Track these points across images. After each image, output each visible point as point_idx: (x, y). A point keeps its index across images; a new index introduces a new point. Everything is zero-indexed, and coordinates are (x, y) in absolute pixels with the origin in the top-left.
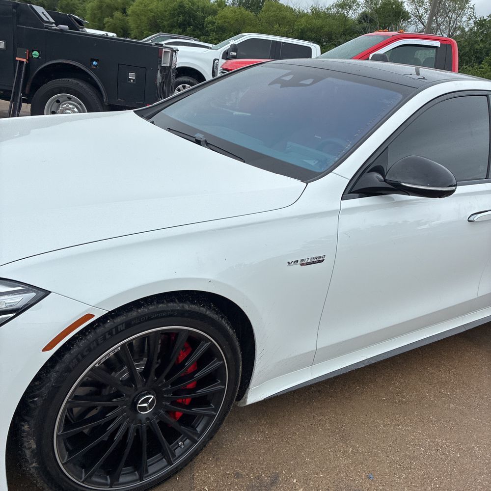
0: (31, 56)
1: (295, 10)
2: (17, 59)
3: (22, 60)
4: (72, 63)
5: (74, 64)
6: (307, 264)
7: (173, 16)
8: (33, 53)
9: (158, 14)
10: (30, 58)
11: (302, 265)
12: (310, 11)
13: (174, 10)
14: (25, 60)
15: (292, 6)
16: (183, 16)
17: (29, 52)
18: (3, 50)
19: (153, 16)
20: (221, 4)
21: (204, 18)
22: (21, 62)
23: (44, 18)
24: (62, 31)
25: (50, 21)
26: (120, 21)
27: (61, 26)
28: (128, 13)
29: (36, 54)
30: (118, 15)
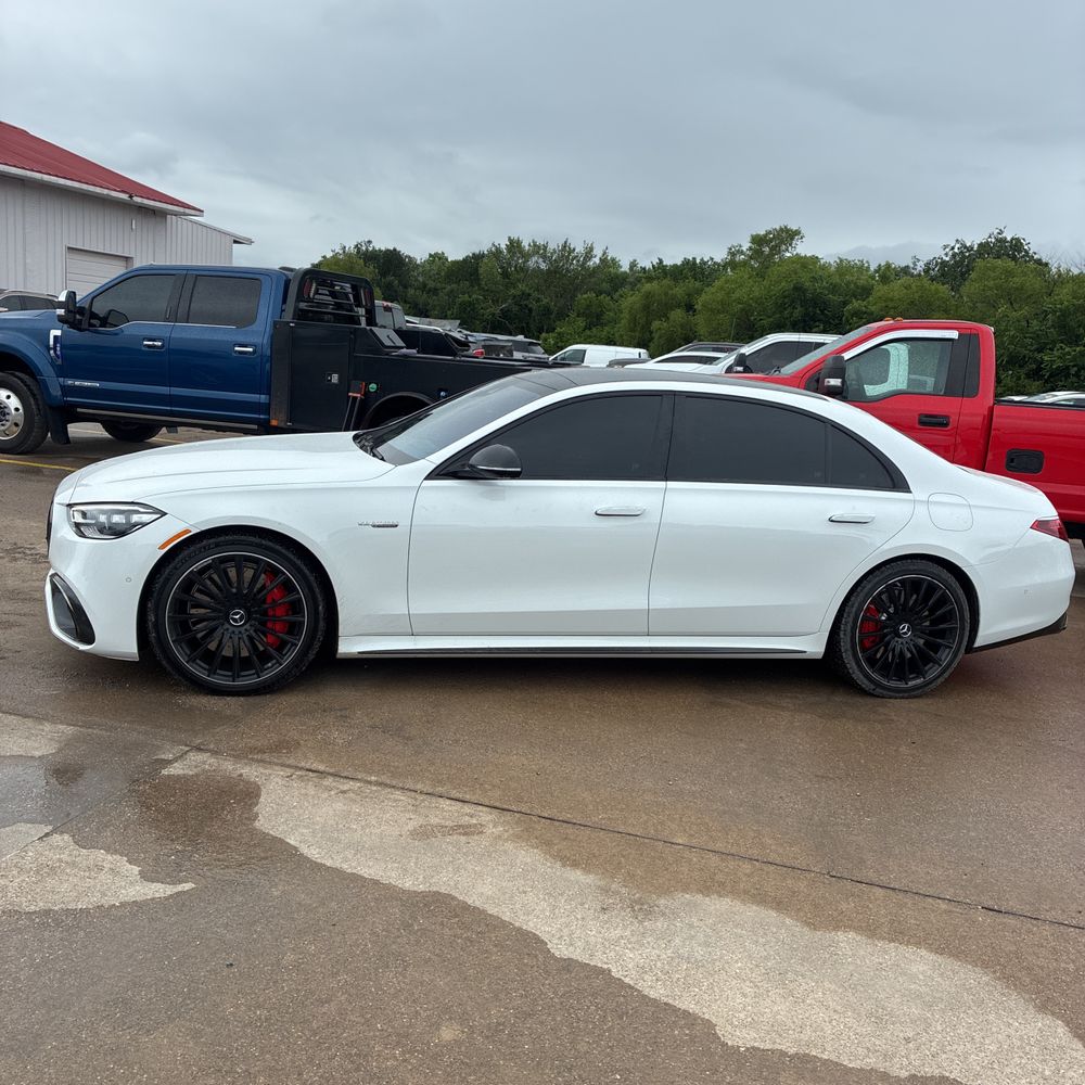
0: (367, 390)
2: (350, 394)
3: (355, 395)
6: (378, 526)
7: (781, 307)
8: (370, 386)
9: (751, 306)
10: (367, 393)
11: (374, 526)
13: (785, 295)
14: (359, 395)
16: (801, 306)
17: (367, 386)
18: (334, 384)
19: (743, 310)
20: (887, 274)
21: (845, 304)
22: (355, 398)
23: (387, 343)
24: (405, 356)
25: (397, 345)
26: (682, 326)
27: (404, 350)
28: (698, 307)
29: (373, 387)
30: (678, 315)
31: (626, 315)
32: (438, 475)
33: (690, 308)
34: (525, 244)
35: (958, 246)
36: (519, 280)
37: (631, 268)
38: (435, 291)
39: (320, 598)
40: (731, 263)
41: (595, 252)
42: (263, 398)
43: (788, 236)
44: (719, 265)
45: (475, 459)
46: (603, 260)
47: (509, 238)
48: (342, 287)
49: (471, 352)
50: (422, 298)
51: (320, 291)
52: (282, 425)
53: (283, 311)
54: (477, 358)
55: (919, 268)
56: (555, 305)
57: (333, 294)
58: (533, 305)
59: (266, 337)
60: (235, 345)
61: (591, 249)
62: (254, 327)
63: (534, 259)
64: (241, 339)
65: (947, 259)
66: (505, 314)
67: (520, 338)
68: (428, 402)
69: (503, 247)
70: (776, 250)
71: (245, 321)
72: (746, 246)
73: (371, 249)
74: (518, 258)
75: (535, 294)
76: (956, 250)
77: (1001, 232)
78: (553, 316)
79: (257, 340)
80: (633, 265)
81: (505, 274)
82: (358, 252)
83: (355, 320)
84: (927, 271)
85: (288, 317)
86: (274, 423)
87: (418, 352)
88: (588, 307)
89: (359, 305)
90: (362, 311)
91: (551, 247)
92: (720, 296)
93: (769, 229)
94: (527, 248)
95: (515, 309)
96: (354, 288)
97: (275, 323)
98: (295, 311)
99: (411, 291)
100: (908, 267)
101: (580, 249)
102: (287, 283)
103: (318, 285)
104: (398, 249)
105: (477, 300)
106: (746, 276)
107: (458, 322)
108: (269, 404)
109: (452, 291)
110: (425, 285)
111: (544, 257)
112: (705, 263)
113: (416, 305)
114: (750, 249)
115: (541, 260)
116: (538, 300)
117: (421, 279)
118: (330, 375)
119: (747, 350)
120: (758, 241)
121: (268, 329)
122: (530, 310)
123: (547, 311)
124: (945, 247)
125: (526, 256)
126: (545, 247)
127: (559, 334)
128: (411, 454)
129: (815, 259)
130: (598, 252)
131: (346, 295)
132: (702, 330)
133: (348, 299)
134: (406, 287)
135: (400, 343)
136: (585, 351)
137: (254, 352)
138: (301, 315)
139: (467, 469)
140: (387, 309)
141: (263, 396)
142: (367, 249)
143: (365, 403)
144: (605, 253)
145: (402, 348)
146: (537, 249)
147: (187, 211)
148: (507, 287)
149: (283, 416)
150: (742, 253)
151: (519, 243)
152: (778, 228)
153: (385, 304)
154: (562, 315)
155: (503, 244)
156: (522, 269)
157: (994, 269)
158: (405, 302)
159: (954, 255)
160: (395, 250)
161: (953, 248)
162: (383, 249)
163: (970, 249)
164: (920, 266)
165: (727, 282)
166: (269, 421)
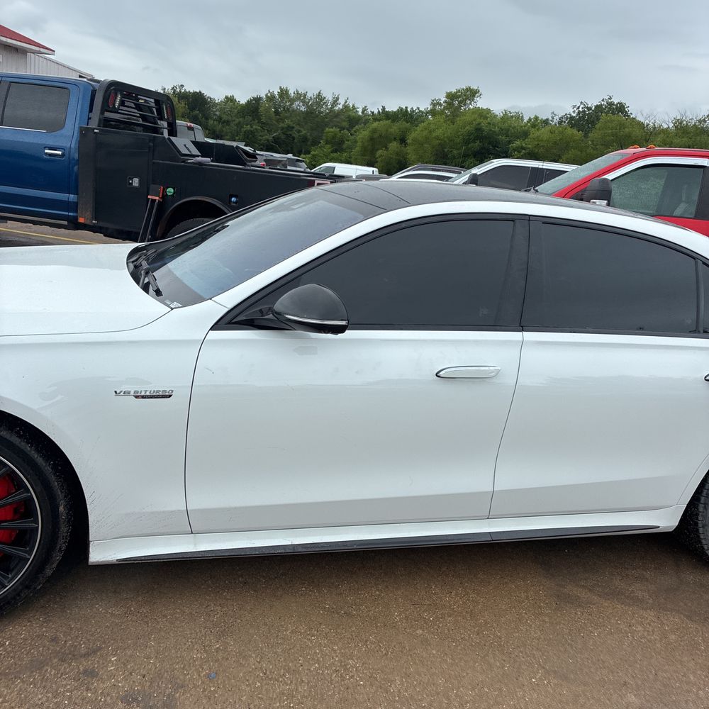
0: (165, 194)
1: (647, 125)
2: (149, 197)
3: (154, 198)
4: (207, 200)
5: (210, 201)
6: (143, 397)
7: (467, 142)
8: (168, 190)
9: (445, 141)
10: (164, 196)
11: (137, 397)
12: (671, 125)
13: (470, 134)
14: (157, 198)
15: (642, 120)
16: (480, 142)
17: (164, 190)
18: (136, 188)
19: (440, 144)
20: (536, 123)
21: (509, 142)
22: (153, 201)
23: (184, 151)
24: (200, 164)
25: (194, 154)
26: (397, 154)
27: (200, 159)
28: (409, 141)
29: (170, 191)
30: (394, 146)
31: (359, 144)
32: (230, 323)
33: (403, 141)
34: (291, 92)
35: (582, 106)
36: (286, 118)
37: (363, 112)
38: (228, 122)
39: (60, 494)
40: (433, 112)
41: (340, 101)
42: (72, 197)
43: (472, 94)
44: (423, 112)
45: (282, 303)
46: (346, 107)
47: (280, 88)
48: (146, 101)
49: (258, 163)
50: (219, 127)
51: (126, 104)
52: (88, 222)
53: (89, 118)
54: (264, 168)
55: (555, 120)
56: (311, 135)
57: (138, 107)
58: (296, 135)
59: (74, 142)
60: (45, 148)
61: (338, 99)
62: (63, 131)
63: (297, 103)
64: (51, 143)
65: (574, 115)
66: (276, 140)
67: (290, 156)
68: (226, 210)
69: (276, 93)
70: (462, 102)
71: (54, 126)
72: (443, 99)
73: (183, 91)
74: (286, 102)
75: (297, 127)
76: (581, 109)
77: (610, 98)
78: (309, 143)
79: (66, 144)
80: (364, 110)
81: (277, 113)
82: (174, 93)
83: (157, 130)
84: (560, 123)
85: (94, 124)
86: (81, 220)
87: (212, 161)
88: (334, 137)
89: (162, 118)
90: (165, 124)
91: (309, 95)
92: (425, 133)
93: (459, 88)
94: (293, 95)
95: (283, 137)
96: (157, 102)
97: (81, 129)
98: (100, 120)
99: (211, 122)
100: (548, 119)
101: (329, 97)
102: (94, 93)
103: (123, 96)
104: (203, 92)
105: (256, 129)
106: (442, 121)
107: (244, 143)
108: (77, 203)
109: (239, 123)
110: (220, 118)
111: (304, 102)
112: (414, 111)
113: (214, 132)
114: (445, 102)
115: (301, 104)
116: (299, 131)
117: (218, 113)
118: (132, 179)
119: (478, 170)
120: (451, 97)
121: (76, 134)
122: (294, 138)
123: (305, 140)
124: (574, 106)
125: (292, 101)
126: (305, 95)
127: (313, 155)
128: (199, 292)
129: (488, 111)
130: (342, 101)
131: (150, 109)
132: (412, 157)
133: (153, 113)
134: (207, 119)
135: (195, 151)
136: (334, 168)
137: (63, 155)
138: (105, 122)
139: (271, 316)
140: (190, 129)
141: (72, 196)
142: (180, 91)
143: (162, 205)
144: (346, 102)
145: (198, 156)
146: (300, 97)
147: (42, 50)
148: (278, 121)
149: (89, 214)
150: (441, 105)
151: (287, 91)
152: (465, 88)
153: (189, 124)
154: (315, 143)
155: (276, 92)
156: (288, 109)
157: (612, 121)
158: (207, 129)
159: (579, 113)
160: (200, 92)
161: (579, 108)
162: (192, 91)
163: (589, 109)
164: (556, 119)
165: (429, 124)
166: (76, 218)
